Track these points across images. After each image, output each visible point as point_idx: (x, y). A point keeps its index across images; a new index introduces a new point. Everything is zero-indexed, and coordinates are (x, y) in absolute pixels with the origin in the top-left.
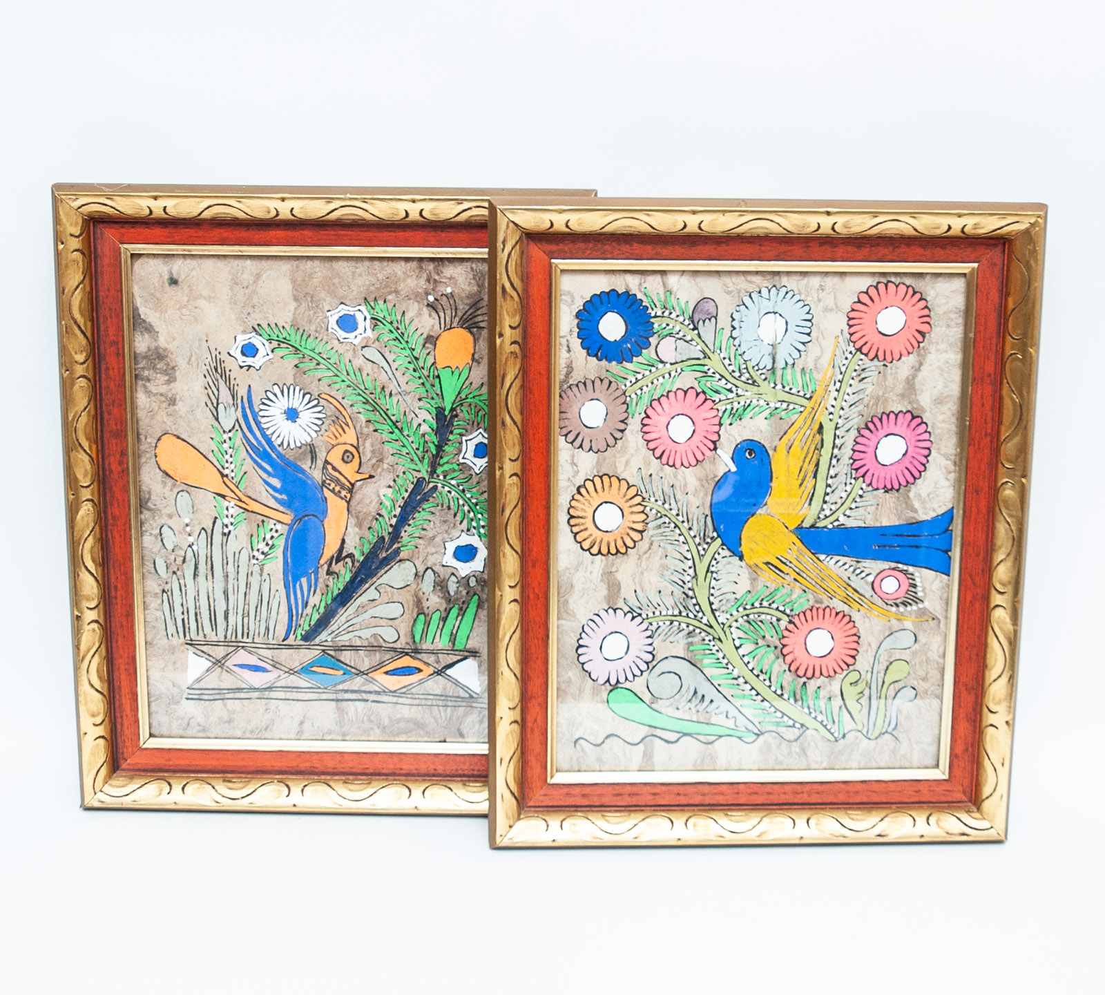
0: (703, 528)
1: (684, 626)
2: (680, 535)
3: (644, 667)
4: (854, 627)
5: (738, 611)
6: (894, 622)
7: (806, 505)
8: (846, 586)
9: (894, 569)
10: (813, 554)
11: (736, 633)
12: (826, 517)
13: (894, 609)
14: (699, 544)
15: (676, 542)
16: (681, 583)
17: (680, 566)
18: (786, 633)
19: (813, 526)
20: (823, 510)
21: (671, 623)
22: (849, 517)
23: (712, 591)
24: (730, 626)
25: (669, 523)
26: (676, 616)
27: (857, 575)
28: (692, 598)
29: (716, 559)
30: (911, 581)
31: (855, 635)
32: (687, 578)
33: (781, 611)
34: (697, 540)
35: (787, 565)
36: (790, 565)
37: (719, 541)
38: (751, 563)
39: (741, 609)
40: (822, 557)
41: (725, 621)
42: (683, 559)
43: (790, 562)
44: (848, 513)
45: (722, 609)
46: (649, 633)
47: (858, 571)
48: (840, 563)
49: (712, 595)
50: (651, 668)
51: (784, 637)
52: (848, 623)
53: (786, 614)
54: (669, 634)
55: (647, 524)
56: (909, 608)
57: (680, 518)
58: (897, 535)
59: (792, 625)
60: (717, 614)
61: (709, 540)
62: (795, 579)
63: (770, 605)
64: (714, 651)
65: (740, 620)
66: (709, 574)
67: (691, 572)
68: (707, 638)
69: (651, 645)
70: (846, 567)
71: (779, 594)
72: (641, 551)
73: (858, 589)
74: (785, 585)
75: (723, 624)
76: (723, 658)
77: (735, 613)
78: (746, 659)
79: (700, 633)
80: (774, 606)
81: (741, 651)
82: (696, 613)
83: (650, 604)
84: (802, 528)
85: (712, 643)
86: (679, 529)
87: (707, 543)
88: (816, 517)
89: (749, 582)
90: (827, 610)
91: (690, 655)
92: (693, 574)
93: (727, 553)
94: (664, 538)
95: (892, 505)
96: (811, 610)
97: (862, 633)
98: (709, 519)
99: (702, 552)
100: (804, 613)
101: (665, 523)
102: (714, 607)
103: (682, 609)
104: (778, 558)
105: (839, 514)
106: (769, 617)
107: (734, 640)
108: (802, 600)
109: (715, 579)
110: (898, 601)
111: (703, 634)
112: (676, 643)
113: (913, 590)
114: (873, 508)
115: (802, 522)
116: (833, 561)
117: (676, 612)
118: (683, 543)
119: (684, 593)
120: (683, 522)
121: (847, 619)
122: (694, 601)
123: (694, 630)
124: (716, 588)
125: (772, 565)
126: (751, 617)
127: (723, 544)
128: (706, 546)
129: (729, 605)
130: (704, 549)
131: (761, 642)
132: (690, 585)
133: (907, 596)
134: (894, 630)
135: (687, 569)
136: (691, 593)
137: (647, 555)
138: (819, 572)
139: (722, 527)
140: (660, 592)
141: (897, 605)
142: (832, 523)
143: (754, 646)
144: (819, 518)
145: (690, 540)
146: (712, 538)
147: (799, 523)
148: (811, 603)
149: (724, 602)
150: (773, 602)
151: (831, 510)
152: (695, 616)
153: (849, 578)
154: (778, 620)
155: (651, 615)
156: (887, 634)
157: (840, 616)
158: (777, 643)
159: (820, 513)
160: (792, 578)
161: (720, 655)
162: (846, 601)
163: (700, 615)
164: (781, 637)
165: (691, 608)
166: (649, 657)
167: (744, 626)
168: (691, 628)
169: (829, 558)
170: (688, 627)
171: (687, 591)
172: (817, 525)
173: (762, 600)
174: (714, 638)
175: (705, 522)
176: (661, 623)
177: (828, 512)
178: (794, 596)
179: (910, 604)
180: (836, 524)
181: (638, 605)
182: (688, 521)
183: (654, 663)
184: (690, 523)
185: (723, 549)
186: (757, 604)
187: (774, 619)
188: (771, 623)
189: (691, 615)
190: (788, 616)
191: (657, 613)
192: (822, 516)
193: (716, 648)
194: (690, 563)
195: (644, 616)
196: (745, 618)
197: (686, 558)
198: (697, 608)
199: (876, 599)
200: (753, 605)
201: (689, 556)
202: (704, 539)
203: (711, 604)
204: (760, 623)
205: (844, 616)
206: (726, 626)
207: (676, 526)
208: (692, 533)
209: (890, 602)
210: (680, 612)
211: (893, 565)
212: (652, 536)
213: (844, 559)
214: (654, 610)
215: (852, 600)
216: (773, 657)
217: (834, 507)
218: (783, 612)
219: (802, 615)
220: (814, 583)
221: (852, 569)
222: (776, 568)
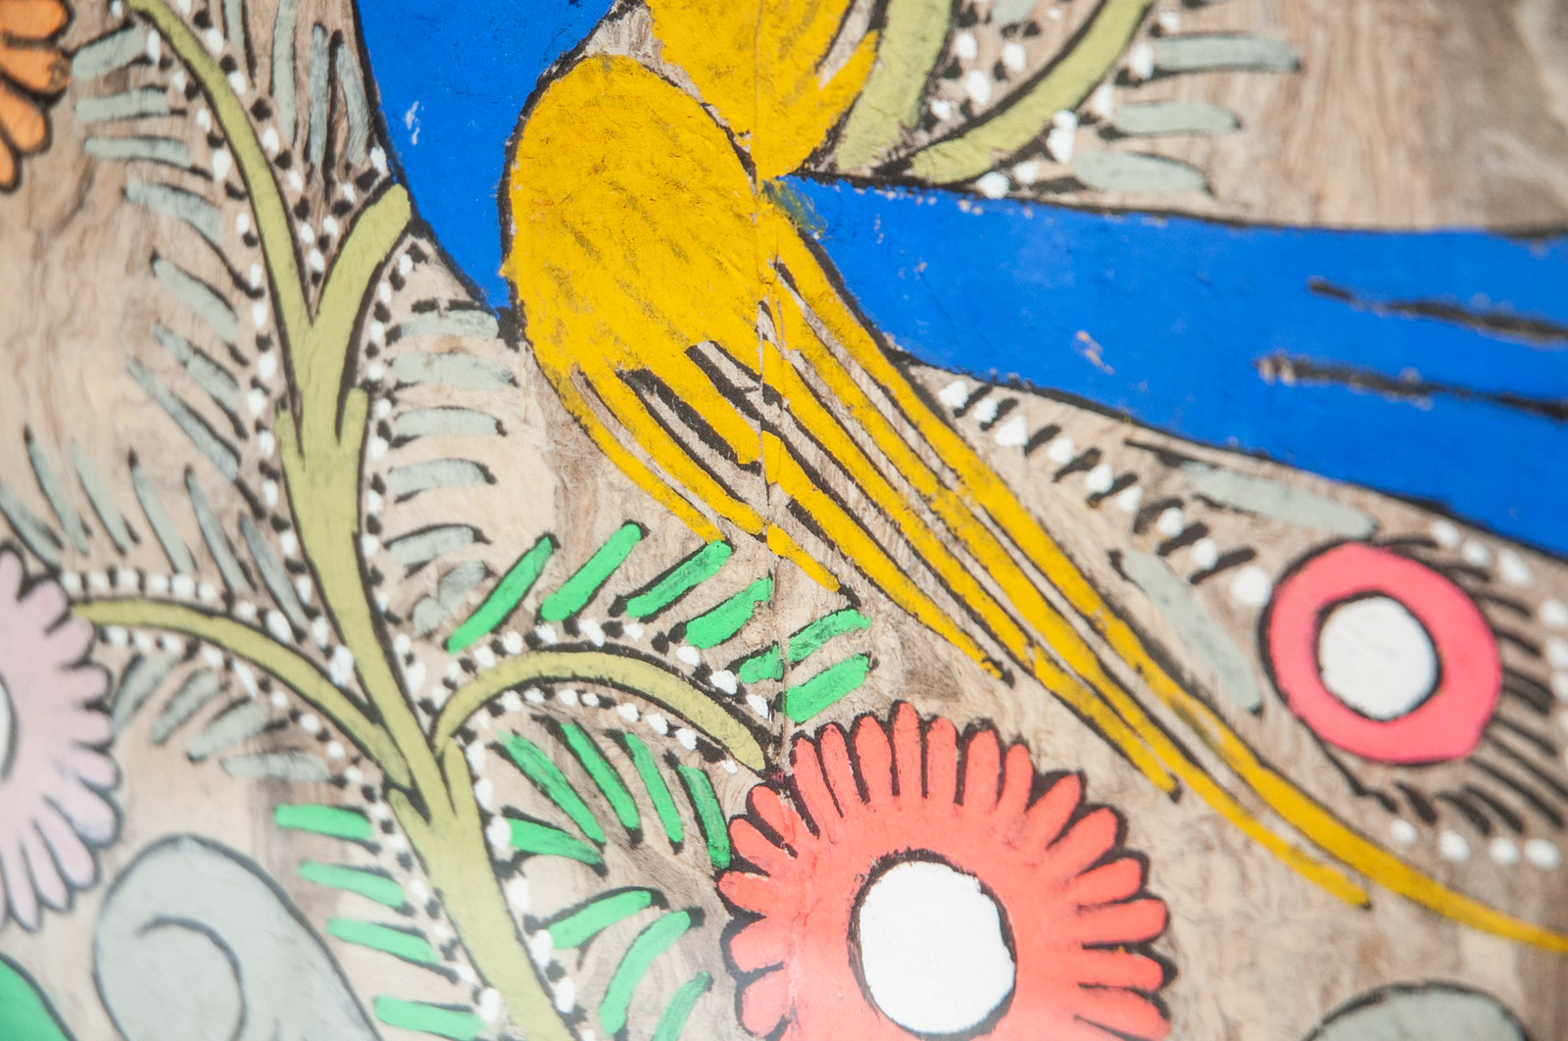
0: (320, 110)
1: (246, 678)
2: (214, 142)
3: (79, 867)
4: (1141, 893)
5: (498, 649)
6: (1395, 919)
7: (857, 24)
8: (1095, 609)
9: (1400, 547)
10: (894, 357)
11: (496, 786)
12: (972, 120)
13: (1402, 830)
14: (303, 210)
15: (196, 184)
16: (225, 429)
17: (216, 327)
18: (751, 842)
19: (893, 173)
20: (954, 71)
21: (191, 651)
22: (1111, 134)
23: (373, 502)
24: (466, 735)
25: (165, 64)
26: (208, 613)
27: (1167, 548)
28: (279, 525)
29: (382, 314)
30: (1513, 656)
31: (1143, 947)
32: (255, 405)
33: (717, 696)
34: (294, 180)
35: (751, 412)
36: (770, 412)
37: (396, 206)
38: (559, 364)
39: (513, 641)
40: (953, 391)
41: (439, 695)
42: (225, 284)
43: (771, 396)
44: (1105, 103)
45: (428, 616)
46: (91, 684)
47: (1170, 523)
48: (1060, 451)
49: (374, 527)
50: (108, 875)
51: (738, 864)
52: (1108, 858)
53: (746, 721)
54: (183, 706)
55: (69, 55)
56: (1503, 849)
57: (213, 39)
58: (1423, 308)
59: (783, 801)
60: (402, 644)
61: (347, 191)
62: (795, 509)
63: (660, 643)
64: (387, 861)
65: (510, 701)
66: (356, 399)
67: (267, 366)
68: (354, 775)
69: (103, 749)
70: (1099, 478)
71: (707, 594)
72: (46, 213)
73: (1178, 651)
74: (742, 539)
75: (427, 705)
76: (433, 910)
77: (484, 657)
78: (543, 947)
79: (323, 737)
80: (685, 656)
81: (521, 893)
82: (299, 618)
83: (91, 520)
84: (831, 176)
85: (379, 811)
86: (211, 104)
87: (341, 208)
88: (908, 109)
89: (550, 480)
90: (983, 749)
91: (277, 850)
92: (278, 387)
93: (432, 281)
94: (142, 149)
95: (1394, 78)
96: (887, 727)
97: (1187, 940)
98: (348, 56)
99: (316, 261)
100: (850, 737)
101: (143, 60)
102: (384, 598)
103: (238, 583)
104: (693, 353)
105: (1051, 103)
106: (658, 721)
107: (485, 818)
108: (834, 651)
109: (383, 430)
110: (1433, 782)
111: (337, 749)
112: (211, 768)
113: (1533, 722)
114: (1266, 88)
115: (835, 134)
116: (1014, 432)
117: (210, 594)
118: (231, 192)
119: (240, 486)
120: (228, 65)
121: (1095, 834)
122: (288, 543)
123: (295, 715)
124: (395, 485)
125: (666, 394)
126: (567, 696)
127: (417, 226)
128: (332, 226)
129: (456, 605)
130: (323, 242)
131: (621, 866)
132: (265, 444)
133: (1489, 755)
134: (1393, 974)
135: (248, 349)
136: (270, 494)
137: (70, 238)
138: (930, 488)
139: (409, 117)
140: (132, 460)
141: (1425, 811)
142: (1005, 165)
143: (582, 884)
144: (929, 121)
145: (260, 181)
146: (364, 181)
147: (819, 139)
148: (888, 681)
149: (431, 571)
150: (678, 633)
151: (999, 72)
152: (299, 634)
153: (1115, 558)
154: (712, 751)
155: (99, 583)
156: (1345, 994)
157: (1062, 799)
158: (705, 892)
159: (929, 90)
160: (780, 496)
161: (418, 890)
162: (1094, 708)
163: (320, 630)
164: (724, 859)
165: (277, 580)
166: (96, 818)
167: (531, 747)
168: (281, 699)
169: (985, 409)
170: (264, 687)
171: (254, 481)
172: (920, 168)
173: (619, 606)
174: (388, 784)
175: (332, 80)
176: (144, 641)
177: (979, 88)
178: (791, 619)
179: (1517, 826)
180: (1028, 172)
181: (39, 509)
182: (251, 64)
183: (123, 855)
184: (262, 80)
185: (417, 256)
186: (591, 629)
187: (687, 738)
188: (671, 760)
189: (278, 624)
190: (761, 735)
191: (128, 580)
192: (942, 109)
193: (396, 843)
194: (259, 314)
195: (71, 582)
196: (535, 696)
197: (239, 282)
198: (304, 584)
199: (1280, 733)
200: (570, 625)
201: (256, 277)
202: (329, 183)
203: (370, 579)
204: (612, 750)
205: (1083, 809)
206: (446, 725)
207: (196, 88)
208: (273, 140)
209: (1377, 778)
210: (229, 597)
211: (1398, 519)
212: (90, 134)
213: (1082, 429)
214: (113, 558)
215: (1134, 716)
216: (683, 973)
217: (1017, 56)
218: (733, 704)
219: (833, 744)
220: (902, 554)
221: (1129, 500)
222: (687, 413)
